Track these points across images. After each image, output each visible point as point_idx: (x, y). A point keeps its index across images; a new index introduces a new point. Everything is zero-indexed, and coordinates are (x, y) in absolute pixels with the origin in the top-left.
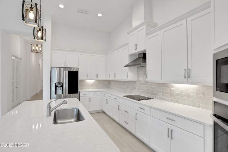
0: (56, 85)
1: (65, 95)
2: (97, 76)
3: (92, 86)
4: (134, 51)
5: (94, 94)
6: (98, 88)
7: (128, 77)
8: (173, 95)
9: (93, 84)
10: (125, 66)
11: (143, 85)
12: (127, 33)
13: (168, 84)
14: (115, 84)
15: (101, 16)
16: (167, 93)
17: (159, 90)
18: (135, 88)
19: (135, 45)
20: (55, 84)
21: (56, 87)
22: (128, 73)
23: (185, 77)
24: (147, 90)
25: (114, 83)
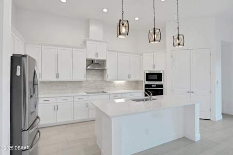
7: (85, 78)
19: (96, 53)
22: (85, 74)
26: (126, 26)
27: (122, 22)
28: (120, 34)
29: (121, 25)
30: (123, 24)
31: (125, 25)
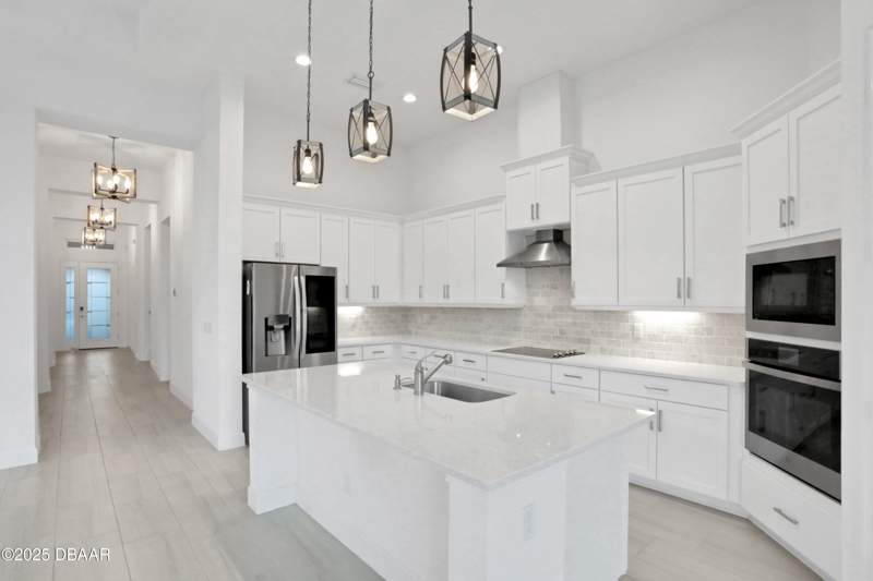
0: (270, 324)
1: (296, 357)
2: (375, 291)
3: (354, 326)
4: (527, 223)
5: (375, 352)
6: (374, 334)
7: (503, 297)
8: (639, 339)
9: (357, 318)
10: (499, 265)
11: (546, 320)
12: (502, 167)
13: (624, 312)
14: (433, 318)
15: (415, 103)
16: (624, 336)
17: (599, 330)
18: (516, 329)
19: (532, 206)
20: (266, 320)
21: (269, 328)
22: (503, 285)
23: (679, 296)
24: (562, 332)
25: (426, 316)
26: (316, 155)
27: (304, 147)
28: (299, 179)
29: (302, 151)
30: (308, 152)
31: (313, 152)
